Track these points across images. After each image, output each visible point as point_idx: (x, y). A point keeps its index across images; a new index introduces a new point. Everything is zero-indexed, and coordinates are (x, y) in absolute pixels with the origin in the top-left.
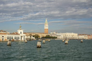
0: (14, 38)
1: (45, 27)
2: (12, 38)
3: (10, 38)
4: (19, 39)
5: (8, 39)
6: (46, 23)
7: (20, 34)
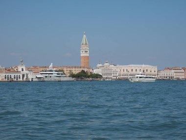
0: (13, 77)
1: (83, 51)
2: (11, 77)
3: (8, 77)
4: (20, 78)
5: (6, 78)
6: (83, 42)
7: (22, 72)
